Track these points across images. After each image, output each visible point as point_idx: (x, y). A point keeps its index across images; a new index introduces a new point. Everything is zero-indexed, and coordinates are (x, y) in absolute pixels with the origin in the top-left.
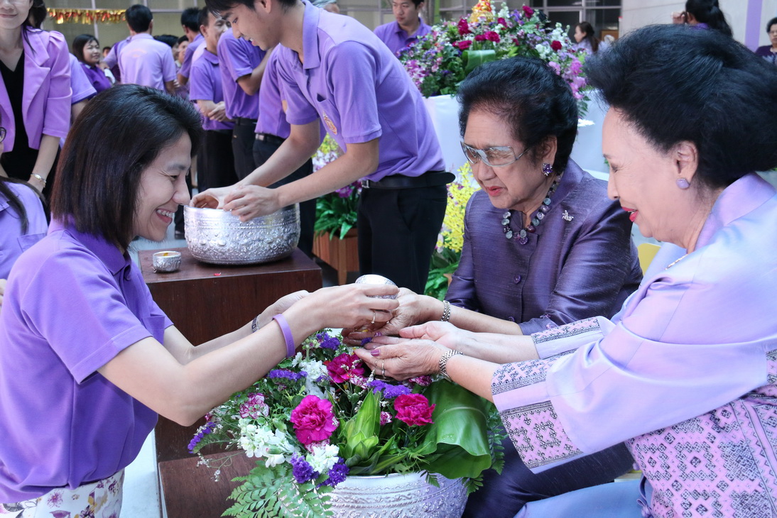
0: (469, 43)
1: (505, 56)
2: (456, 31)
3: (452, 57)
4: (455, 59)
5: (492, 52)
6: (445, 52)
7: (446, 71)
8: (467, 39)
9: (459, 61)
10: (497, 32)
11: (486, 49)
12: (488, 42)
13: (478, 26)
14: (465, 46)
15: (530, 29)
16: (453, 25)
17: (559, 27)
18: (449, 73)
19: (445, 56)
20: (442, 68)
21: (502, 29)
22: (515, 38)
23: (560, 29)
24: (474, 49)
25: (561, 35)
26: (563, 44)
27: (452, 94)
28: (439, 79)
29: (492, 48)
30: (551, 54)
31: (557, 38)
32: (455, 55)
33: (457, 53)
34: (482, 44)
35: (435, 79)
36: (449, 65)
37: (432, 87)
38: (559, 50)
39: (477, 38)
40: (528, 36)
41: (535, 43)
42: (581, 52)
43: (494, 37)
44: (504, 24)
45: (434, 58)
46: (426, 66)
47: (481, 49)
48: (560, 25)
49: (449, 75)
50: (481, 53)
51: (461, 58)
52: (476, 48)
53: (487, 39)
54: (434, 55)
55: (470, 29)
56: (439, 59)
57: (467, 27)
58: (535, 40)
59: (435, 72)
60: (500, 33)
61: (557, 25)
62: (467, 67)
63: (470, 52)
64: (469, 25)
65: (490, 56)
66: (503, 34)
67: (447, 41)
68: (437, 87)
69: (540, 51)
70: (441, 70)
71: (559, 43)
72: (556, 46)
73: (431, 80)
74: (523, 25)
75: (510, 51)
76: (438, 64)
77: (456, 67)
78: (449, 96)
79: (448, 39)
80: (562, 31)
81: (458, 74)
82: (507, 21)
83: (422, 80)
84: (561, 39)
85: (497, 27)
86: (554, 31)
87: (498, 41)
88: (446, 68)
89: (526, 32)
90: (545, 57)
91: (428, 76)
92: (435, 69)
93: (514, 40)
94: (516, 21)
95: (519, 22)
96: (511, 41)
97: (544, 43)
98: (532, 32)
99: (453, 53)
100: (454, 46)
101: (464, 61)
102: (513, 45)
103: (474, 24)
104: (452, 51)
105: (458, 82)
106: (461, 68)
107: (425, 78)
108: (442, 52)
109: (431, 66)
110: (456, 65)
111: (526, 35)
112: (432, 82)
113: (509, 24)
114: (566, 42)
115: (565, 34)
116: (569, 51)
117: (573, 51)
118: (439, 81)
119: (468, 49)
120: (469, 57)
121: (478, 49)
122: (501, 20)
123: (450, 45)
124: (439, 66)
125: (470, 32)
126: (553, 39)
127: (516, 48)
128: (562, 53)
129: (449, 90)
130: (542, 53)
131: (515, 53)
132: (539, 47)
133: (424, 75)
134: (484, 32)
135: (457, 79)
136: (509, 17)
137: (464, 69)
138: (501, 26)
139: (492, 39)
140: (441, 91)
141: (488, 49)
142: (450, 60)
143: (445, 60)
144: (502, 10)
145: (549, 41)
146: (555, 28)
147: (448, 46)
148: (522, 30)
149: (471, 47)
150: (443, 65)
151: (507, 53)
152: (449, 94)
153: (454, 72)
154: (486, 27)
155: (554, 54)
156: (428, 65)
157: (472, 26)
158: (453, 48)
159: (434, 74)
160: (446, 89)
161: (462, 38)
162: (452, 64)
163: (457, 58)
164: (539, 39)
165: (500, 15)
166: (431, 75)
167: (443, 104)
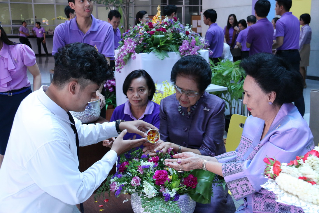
0: (154, 32)
1: (168, 37)
2: (148, 27)
3: (147, 37)
4: (148, 39)
5: (163, 36)
6: (144, 35)
7: (145, 43)
8: (153, 30)
9: (150, 39)
10: (164, 27)
11: (160, 35)
12: (161, 31)
13: (157, 25)
14: (152, 33)
15: (177, 26)
16: (146, 25)
17: (188, 25)
18: (146, 44)
19: (144, 37)
20: (144, 42)
21: (166, 26)
22: (172, 30)
23: (188, 26)
24: (156, 35)
25: (189, 28)
26: (190, 32)
27: (148, 52)
28: (142, 46)
29: (163, 34)
30: (185, 36)
31: (187, 30)
32: (149, 37)
33: (149, 36)
34: (159, 32)
35: (141, 46)
36: (147, 41)
37: (140, 49)
38: (188, 35)
39: (157, 30)
40: (176, 29)
41: (179, 32)
42: (196, 35)
43: (164, 30)
44: (167, 24)
45: (140, 38)
46: (136, 41)
47: (159, 35)
48: (188, 24)
49: (147, 45)
50: (159, 36)
51: (151, 38)
52: (157, 34)
53: (160, 30)
54: (140, 36)
55: (154, 26)
56: (142, 38)
57: (152, 25)
58: (179, 31)
59: (141, 44)
60: (166, 28)
61: (187, 25)
62: (154, 42)
63: (155, 36)
64: (153, 25)
65: (163, 38)
66: (167, 29)
67: (145, 31)
68: (142, 49)
69: (181, 35)
70: (143, 43)
71: (188, 32)
72: (187, 33)
73: (139, 46)
74: (174, 24)
75: (170, 35)
76: (142, 40)
77: (149, 42)
78: (147, 53)
79: (145, 30)
80: (189, 27)
81: (150, 44)
82: (168, 23)
83: (135, 47)
84: (188, 30)
85: (164, 26)
86: (186, 27)
87: (165, 31)
88: (145, 42)
89: (175, 27)
90: (183, 38)
91: (137, 45)
92: (140, 42)
93: (172, 31)
94: (171, 23)
95: (172, 23)
96: (170, 32)
97: (183, 32)
98: (177, 27)
99: (148, 36)
100: (148, 33)
101: (152, 39)
102: (171, 33)
103: (155, 24)
104: (147, 35)
105: (150, 47)
106: (151, 42)
107: (137, 46)
108: (143, 35)
109: (139, 41)
110: (149, 41)
111: (175, 28)
112: (140, 47)
113: (169, 24)
114: (191, 31)
115: (190, 29)
116: (192, 35)
117: (194, 35)
118: (142, 47)
119: (153, 34)
120: (155, 38)
121: (157, 35)
122: (166, 23)
123: (146, 32)
124: (142, 41)
125: (154, 27)
126: (186, 30)
127: (172, 34)
128: (190, 36)
129: (147, 51)
130: (182, 36)
131: (172, 36)
132: (181, 34)
133: (136, 45)
134: (159, 27)
135: (150, 46)
136: (168, 21)
137: (152, 42)
138: (166, 25)
139: (163, 31)
140: (144, 51)
141: (161, 35)
142: (146, 39)
143: (145, 39)
144: (166, 19)
145: (184, 31)
146: (186, 26)
147: (145, 33)
148: (174, 27)
149: (155, 33)
150: (144, 41)
151: (169, 36)
152: (147, 52)
153: (148, 44)
154: (160, 26)
155: (186, 36)
156: (138, 41)
157: (154, 25)
158: (147, 34)
159: (140, 44)
160: (146, 51)
161: (151, 30)
162: (148, 40)
163: (150, 38)
164: (181, 30)
165: (165, 20)
166: (139, 44)
167: (145, 56)
